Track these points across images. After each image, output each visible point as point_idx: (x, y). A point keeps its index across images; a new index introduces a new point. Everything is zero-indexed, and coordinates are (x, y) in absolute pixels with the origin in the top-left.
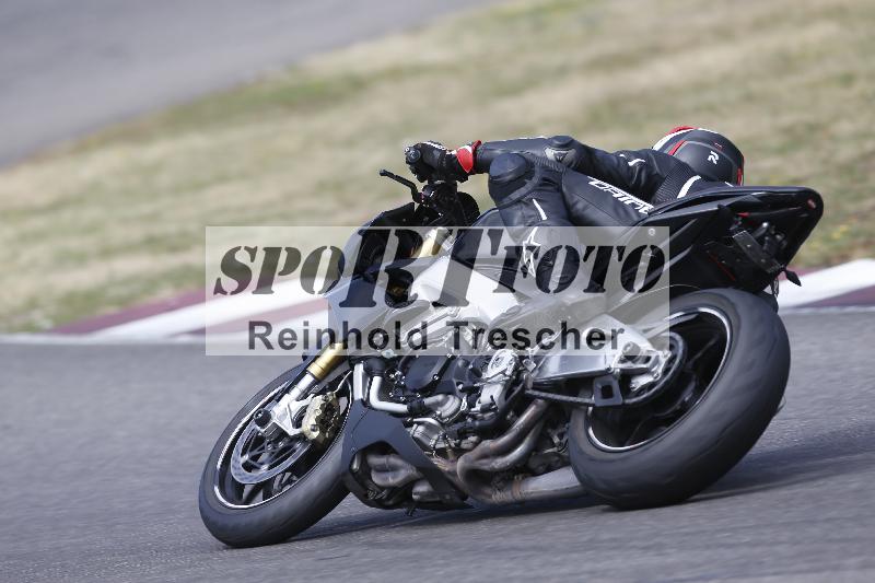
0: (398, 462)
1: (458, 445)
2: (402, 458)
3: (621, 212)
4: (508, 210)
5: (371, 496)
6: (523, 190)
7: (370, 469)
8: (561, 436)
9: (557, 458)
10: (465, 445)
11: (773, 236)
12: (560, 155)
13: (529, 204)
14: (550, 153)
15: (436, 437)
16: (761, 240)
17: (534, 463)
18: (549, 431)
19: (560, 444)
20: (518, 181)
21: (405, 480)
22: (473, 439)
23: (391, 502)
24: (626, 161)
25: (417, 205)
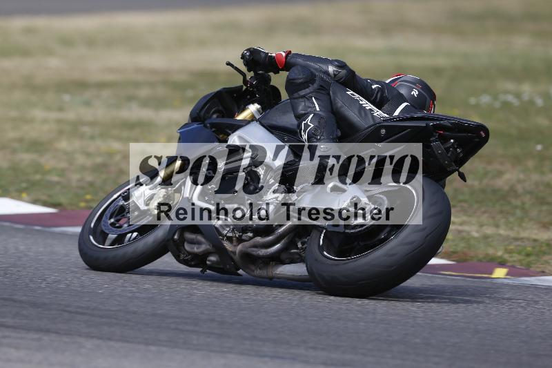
0: (203, 240)
1: (240, 236)
2: (205, 237)
3: (363, 113)
4: (296, 100)
5: (182, 256)
6: (307, 91)
7: (185, 240)
8: (303, 244)
9: (298, 257)
10: (244, 237)
11: (455, 149)
12: (337, 71)
13: (310, 99)
14: (331, 69)
15: (228, 229)
16: (447, 150)
17: (284, 256)
18: (297, 239)
19: (302, 248)
20: (305, 85)
21: (203, 251)
22: (250, 234)
23: (193, 263)
24: (371, 85)
25: (244, 88)
